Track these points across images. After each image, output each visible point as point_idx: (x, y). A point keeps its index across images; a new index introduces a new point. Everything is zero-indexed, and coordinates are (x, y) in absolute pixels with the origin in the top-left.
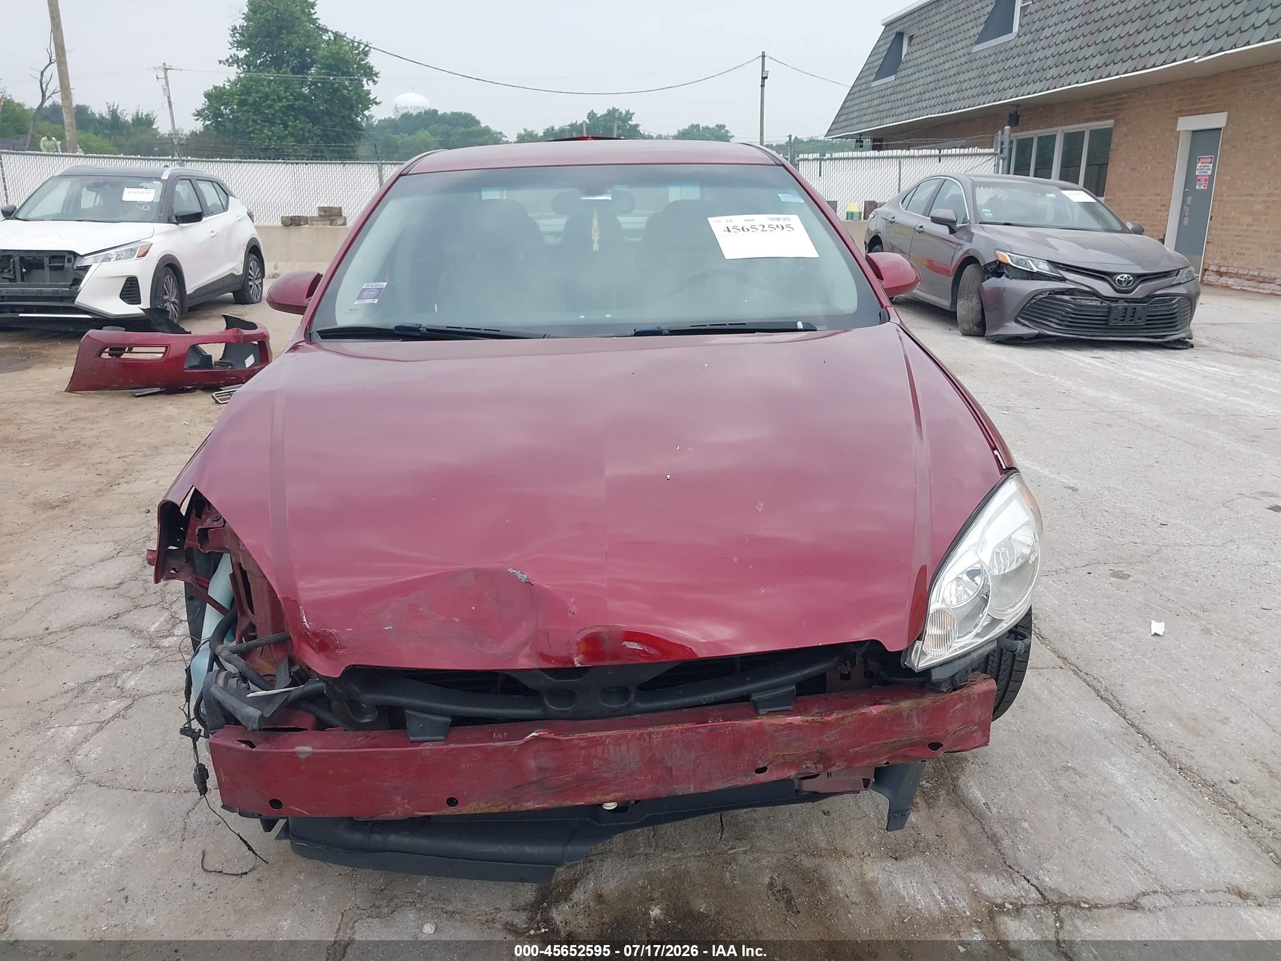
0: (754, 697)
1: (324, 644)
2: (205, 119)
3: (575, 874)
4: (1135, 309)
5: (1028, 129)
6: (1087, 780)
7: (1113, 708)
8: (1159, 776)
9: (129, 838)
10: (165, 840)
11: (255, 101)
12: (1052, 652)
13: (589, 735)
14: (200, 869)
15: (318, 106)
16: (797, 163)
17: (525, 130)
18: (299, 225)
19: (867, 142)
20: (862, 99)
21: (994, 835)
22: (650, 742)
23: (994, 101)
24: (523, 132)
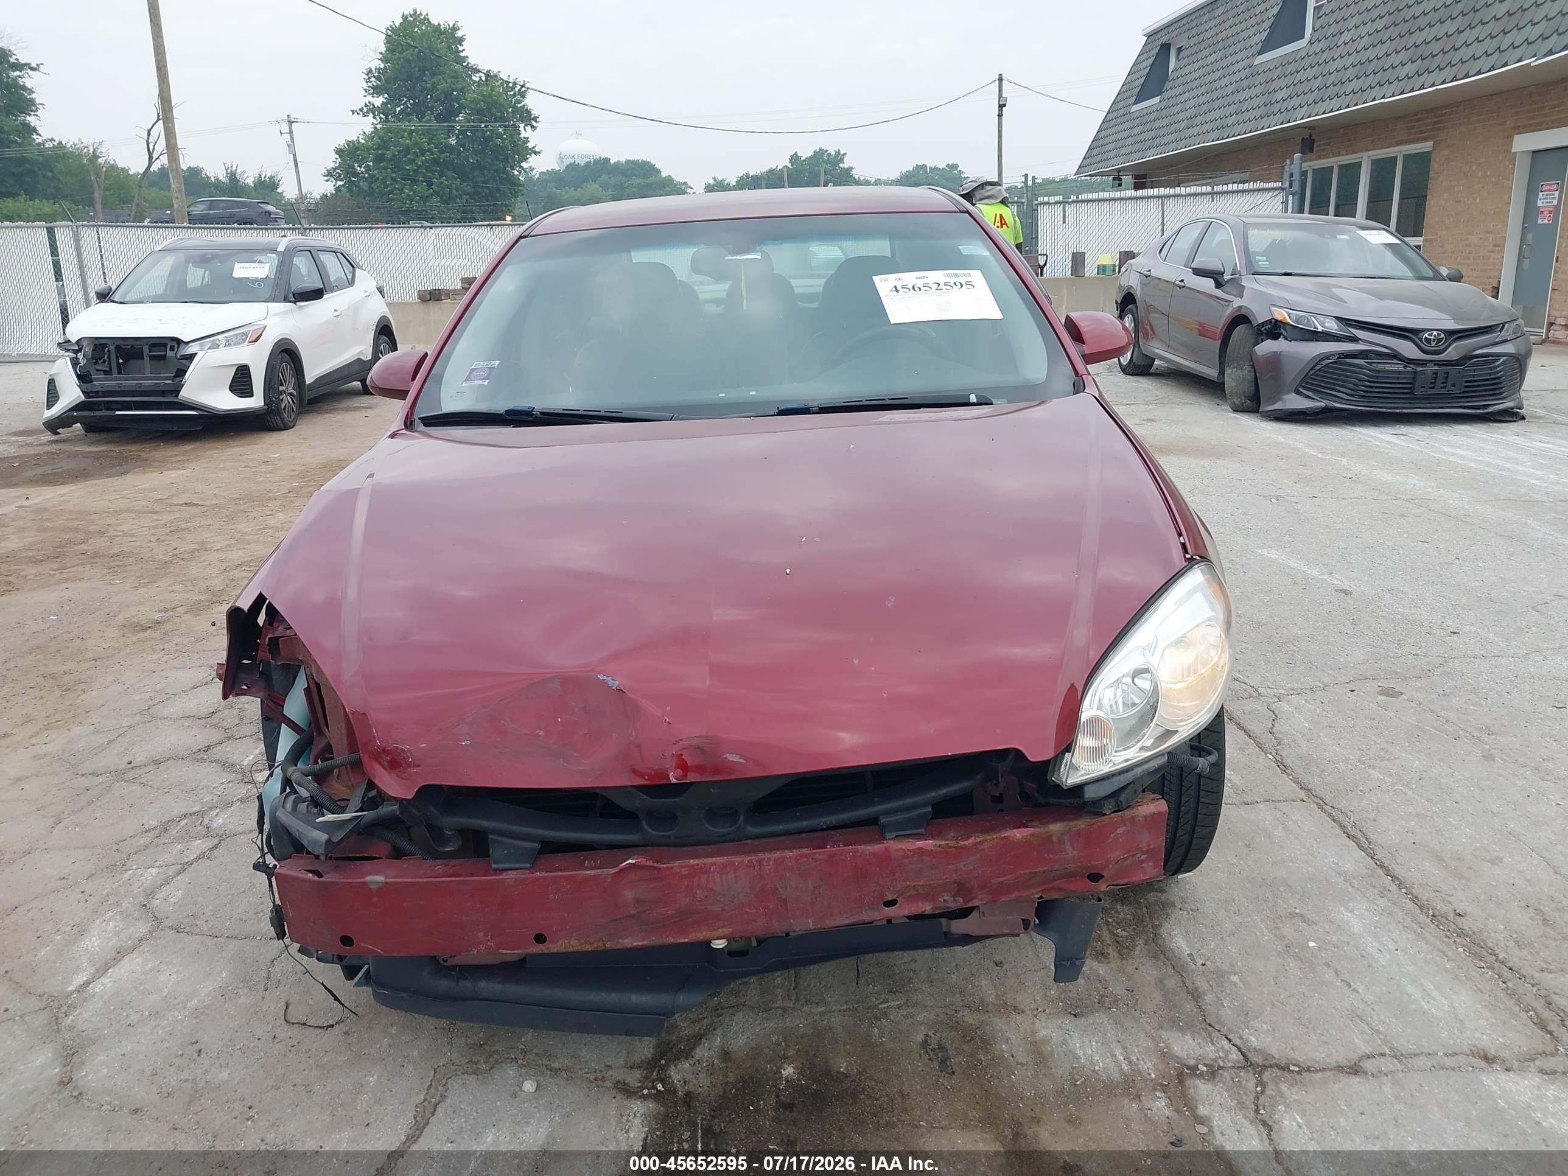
0: (883, 820)
1: (396, 763)
2: (336, 180)
3: (700, 1029)
4: (1448, 373)
5: (1326, 157)
6: (1316, 928)
7: (1360, 847)
8: (1406, 924)
9: (207, 987)
10: (246, 990)
11: (394, 155)
12: (1295, 782)
13: (691, 861)
14: (283, 1021)
15: (467, 159)
16: (1035, 208)
17: (714, 179)
18: (439, 300)
19: (1127, 179)
20: (1119, 128)
21: (1196, 989)
22: (760, 870)
23: (1282, 124)
24: (712, 182)
